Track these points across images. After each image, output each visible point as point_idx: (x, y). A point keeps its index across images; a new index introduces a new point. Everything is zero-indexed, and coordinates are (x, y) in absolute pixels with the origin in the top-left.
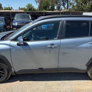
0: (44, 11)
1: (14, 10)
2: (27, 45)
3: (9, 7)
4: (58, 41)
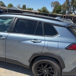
0: (55, 14)
3: (31, 8)
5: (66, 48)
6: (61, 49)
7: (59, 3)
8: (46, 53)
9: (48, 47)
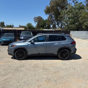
1: (14, 27)
2: (35, 44)
4: (46, 42)
5: (71, 44)
6: (69, 44)
7: (42, 18)
8: (64, 47)
9: (64, 45)
